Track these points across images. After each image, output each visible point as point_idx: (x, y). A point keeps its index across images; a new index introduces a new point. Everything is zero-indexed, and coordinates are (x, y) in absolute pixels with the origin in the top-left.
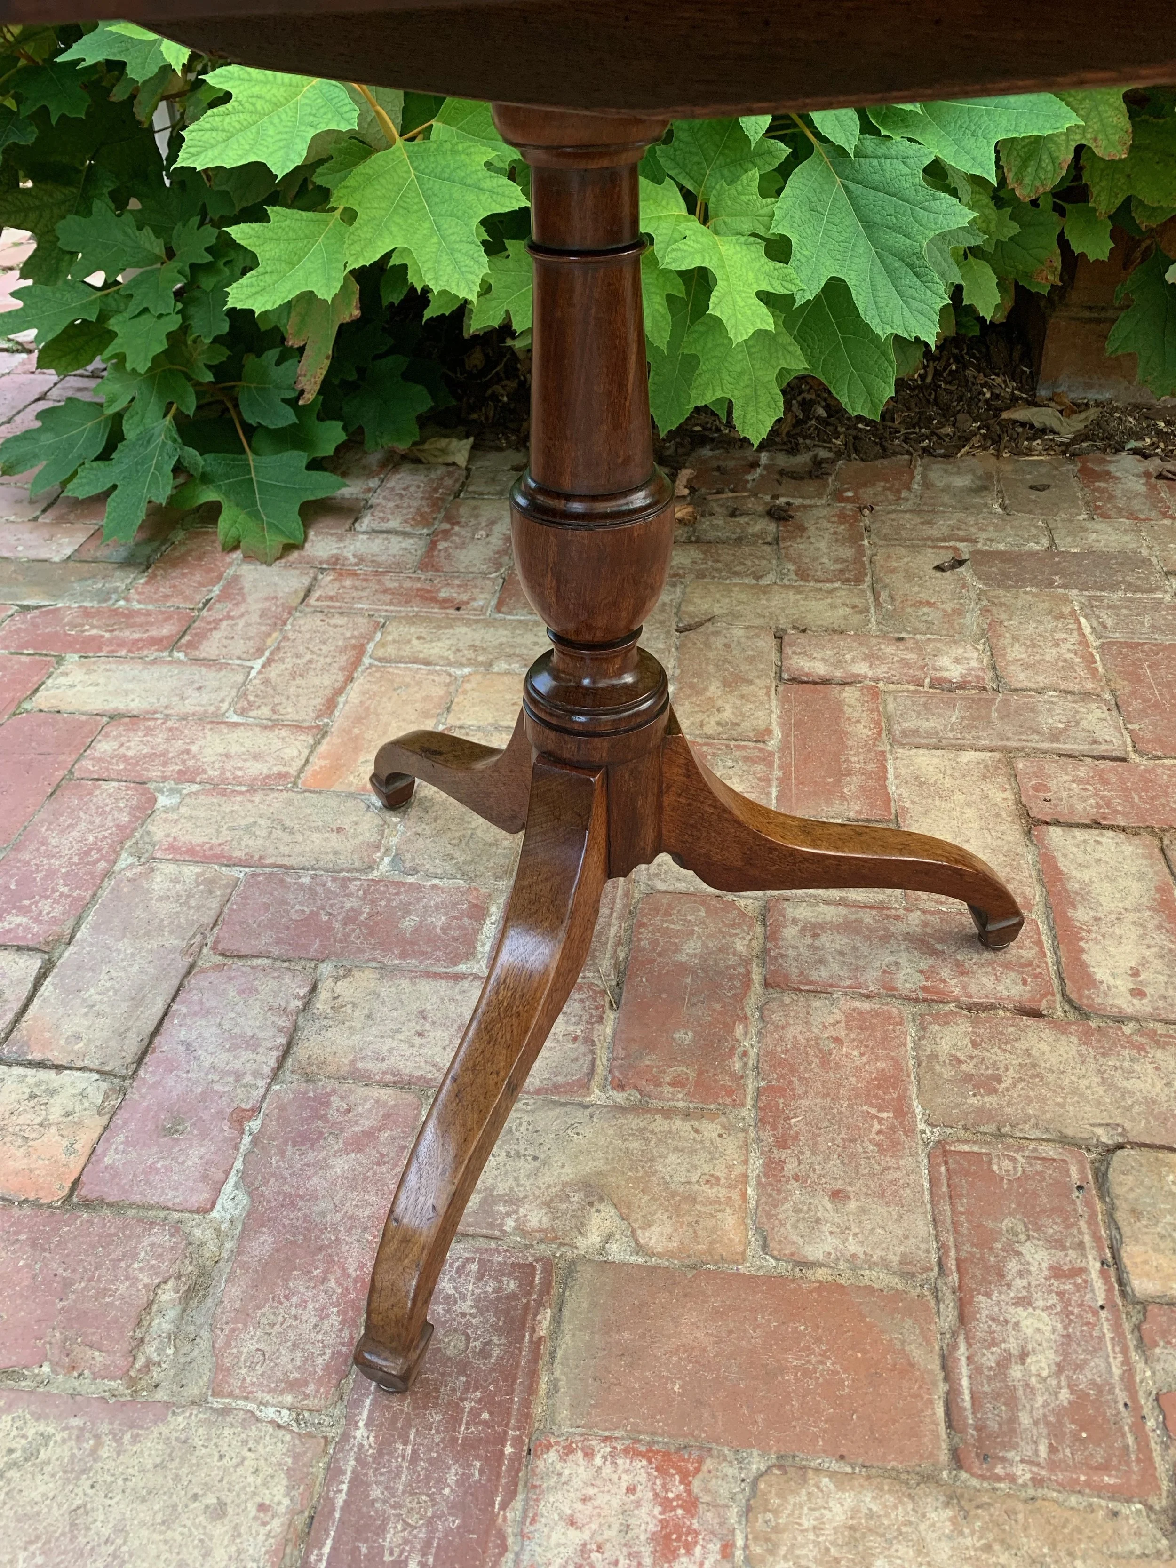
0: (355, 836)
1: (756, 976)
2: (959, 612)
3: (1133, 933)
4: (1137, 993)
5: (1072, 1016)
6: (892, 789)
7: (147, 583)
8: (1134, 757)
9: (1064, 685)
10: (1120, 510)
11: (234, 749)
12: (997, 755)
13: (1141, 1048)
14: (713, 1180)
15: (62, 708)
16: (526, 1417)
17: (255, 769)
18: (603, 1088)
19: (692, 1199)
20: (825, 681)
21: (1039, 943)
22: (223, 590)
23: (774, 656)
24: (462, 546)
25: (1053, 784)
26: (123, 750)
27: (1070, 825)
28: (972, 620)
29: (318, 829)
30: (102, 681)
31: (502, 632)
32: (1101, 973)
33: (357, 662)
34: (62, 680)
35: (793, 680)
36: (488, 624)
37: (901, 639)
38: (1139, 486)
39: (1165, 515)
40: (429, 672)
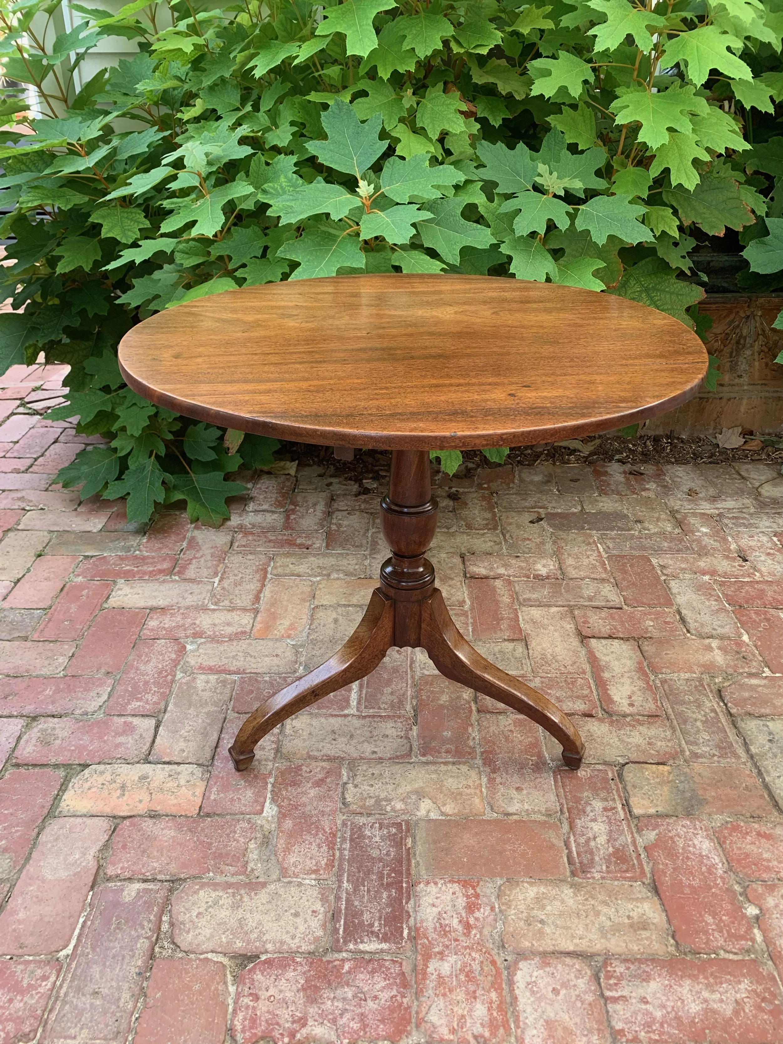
0: (285, 658)
1: (474, 708)
2: (543, 543)
3: (628, 681)
4: (631, 705)
5: (605, 716)
6: (522, 625)
7: (147, 542)
8: (625, 607)
9: (593, 576)
10: (613, 491)
11: (217, 622)
12: (566, 609)
13: (634, 726)
14: (468, 787)
15: (124, 606)
16: (409, 874)
17: (229, 630)
18: (416, 757)
19: (461, 794)
20: (486, 578)
21: (590, 687)
22: (189, 543)
23: (461, 566)
24: (302, 517)
25: (591, 621)
26: (162, 625)
27: (599, 638)
28: (549, 546)
29: (267, 656)
30: (140, 592)
31: (331, 559)
32: (616, 698)
33: (265, 577)
34: (120, 592)
35: (471, 577)
36: (324, 555)
37: (518, 557)
38: (620, 478)
39: (634, 493)
40: (301, 580)
